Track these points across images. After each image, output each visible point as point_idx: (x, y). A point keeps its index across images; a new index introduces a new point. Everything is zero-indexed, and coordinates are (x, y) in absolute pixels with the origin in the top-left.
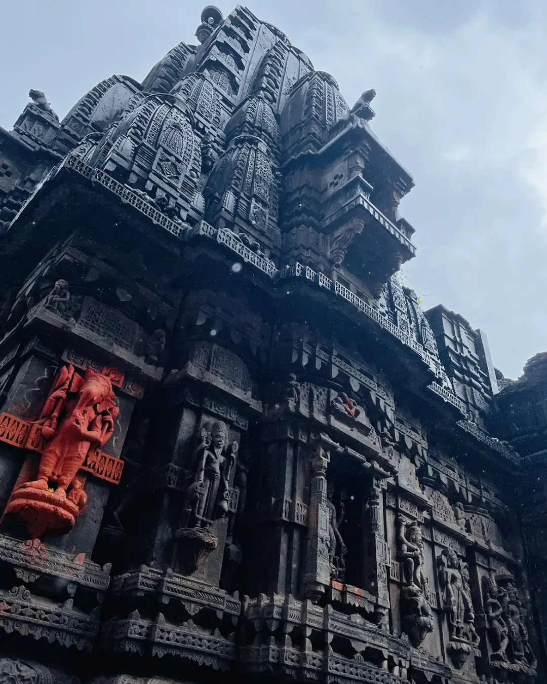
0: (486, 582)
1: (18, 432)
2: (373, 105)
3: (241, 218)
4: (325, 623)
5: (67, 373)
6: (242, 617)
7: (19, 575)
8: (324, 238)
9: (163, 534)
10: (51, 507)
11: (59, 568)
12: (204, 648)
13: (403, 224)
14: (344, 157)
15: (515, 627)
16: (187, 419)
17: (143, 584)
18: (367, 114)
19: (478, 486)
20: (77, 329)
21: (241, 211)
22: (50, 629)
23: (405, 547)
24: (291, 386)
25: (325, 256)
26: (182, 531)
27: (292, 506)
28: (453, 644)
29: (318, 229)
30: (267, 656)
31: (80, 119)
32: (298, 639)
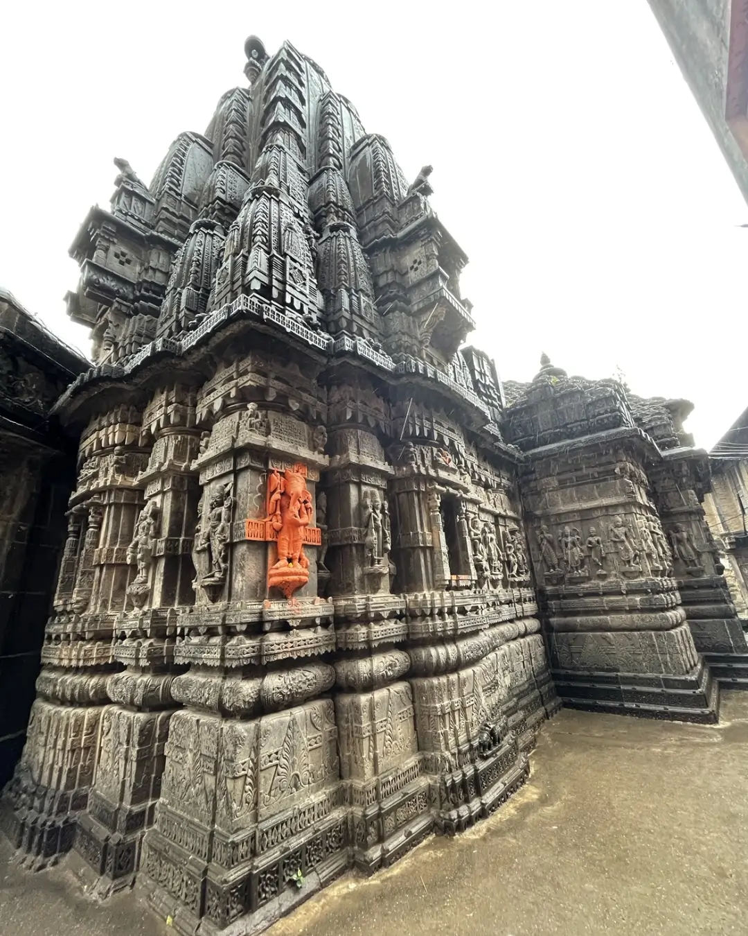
0: (504, 534)
1: (259, 530)
2: (431, 180)
3: (356, 314)
4: (453, 602)
5: (276, 479)
6: (408, 609)
7: (291, 624)
8: (414, 322)
9: (358, 572)
10: (296, 577)
11: (310, 611)
12: (396, 634)
13: (466, 303)
14: (420, 244)
15: (520, 558)
16: (353, 491)
17: (359, 609)
18: (427, 191)
19: (498, 476)
20: (276, 444)
21: (355, 308)
22: (314, 648)
23: (472, 534)
24: (411, 453)
25: (416, 338)
26: (368, 568)
27: (423, 535)
28: (494, 577)
29: (409, 314)
30: (428, 629)
31: (173, 193)
32: (441, 614)
